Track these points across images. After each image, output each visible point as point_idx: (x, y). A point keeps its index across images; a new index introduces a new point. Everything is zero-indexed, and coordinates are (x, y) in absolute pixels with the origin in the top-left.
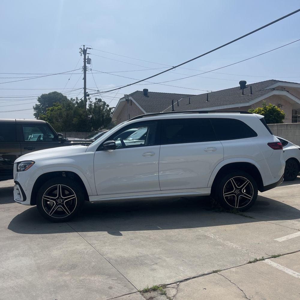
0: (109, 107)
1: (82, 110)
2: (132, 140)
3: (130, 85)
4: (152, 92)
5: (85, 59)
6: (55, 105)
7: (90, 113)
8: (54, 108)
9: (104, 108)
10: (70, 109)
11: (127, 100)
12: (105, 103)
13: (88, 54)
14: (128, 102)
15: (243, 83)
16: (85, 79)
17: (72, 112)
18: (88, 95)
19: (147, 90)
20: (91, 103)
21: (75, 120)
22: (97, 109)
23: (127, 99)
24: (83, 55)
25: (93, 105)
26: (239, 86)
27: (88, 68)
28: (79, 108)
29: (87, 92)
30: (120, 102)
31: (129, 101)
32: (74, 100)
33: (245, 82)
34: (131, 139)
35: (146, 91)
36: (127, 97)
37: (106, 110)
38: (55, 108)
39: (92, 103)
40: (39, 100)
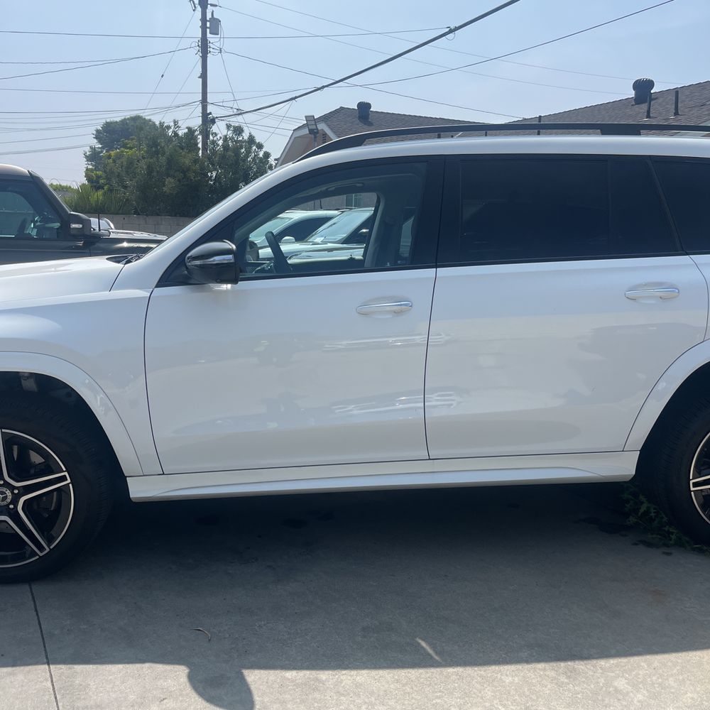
0: (264, 150)
1: (190, 155)
2: (324, 243)
3: (323, 87)
4: (382, 113)
5: (204, 20)
6: (125, 146)
7: (213, 165)
8: (122, 152)
9: (248, 152)
10: (157, 153)
11: (314, 132)
12: (251, 140)
13: (212, 5)
14: (315, 137)
15: (643, 87)
16: (204, 76)
17: (163, 160)
18: (213, 121)
19: (369, 106)
20: (215, 139)
21: (170, 184)
22: (230, 153)
23: (311, 127)
24: (199, 9)
25: (220, 142)
26: (633, 94)
27: (211, 45)
28: (182, 149)
29: (210, 113)
30: (293, 138)
31: (318, 132)
32: (169, 127)
33: (650, 84)
34: (319, 240)
35: (364, 107)
36: (313, 123)
37: (254, 159)
38: (127, 152)
39: (218, 137)
40: (98, 136)
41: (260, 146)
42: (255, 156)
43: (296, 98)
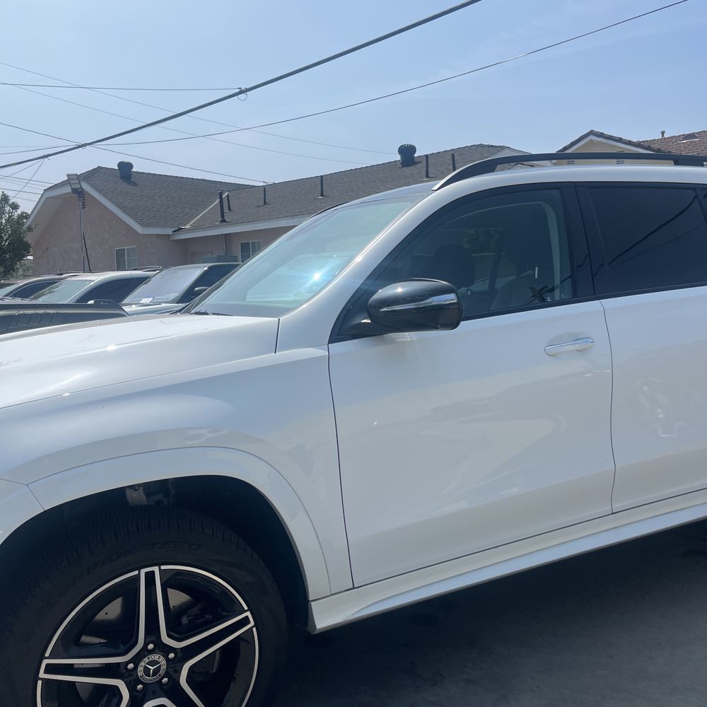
0: (20, 210)
11: (79, 193)
14: (80, 197)
15: (407, 152)
19: (130, 166)
23: (74, 186)
26: (398, 158)
30: (44, 199)
31: (83, 193)
35: (125, 168)
36: (77, 181)
37: (8, 221)
41: (15, 207)
42: (10, 217)
43: (49, 155)
